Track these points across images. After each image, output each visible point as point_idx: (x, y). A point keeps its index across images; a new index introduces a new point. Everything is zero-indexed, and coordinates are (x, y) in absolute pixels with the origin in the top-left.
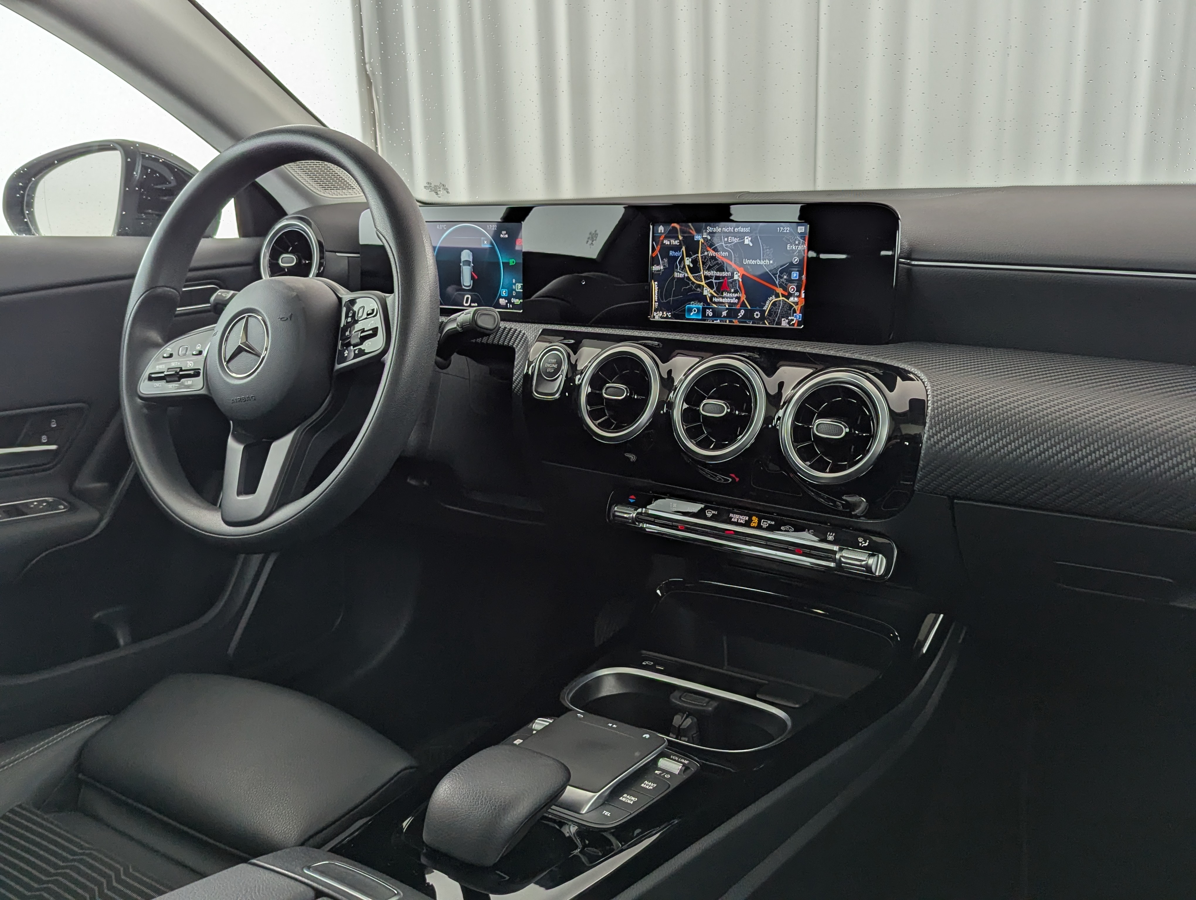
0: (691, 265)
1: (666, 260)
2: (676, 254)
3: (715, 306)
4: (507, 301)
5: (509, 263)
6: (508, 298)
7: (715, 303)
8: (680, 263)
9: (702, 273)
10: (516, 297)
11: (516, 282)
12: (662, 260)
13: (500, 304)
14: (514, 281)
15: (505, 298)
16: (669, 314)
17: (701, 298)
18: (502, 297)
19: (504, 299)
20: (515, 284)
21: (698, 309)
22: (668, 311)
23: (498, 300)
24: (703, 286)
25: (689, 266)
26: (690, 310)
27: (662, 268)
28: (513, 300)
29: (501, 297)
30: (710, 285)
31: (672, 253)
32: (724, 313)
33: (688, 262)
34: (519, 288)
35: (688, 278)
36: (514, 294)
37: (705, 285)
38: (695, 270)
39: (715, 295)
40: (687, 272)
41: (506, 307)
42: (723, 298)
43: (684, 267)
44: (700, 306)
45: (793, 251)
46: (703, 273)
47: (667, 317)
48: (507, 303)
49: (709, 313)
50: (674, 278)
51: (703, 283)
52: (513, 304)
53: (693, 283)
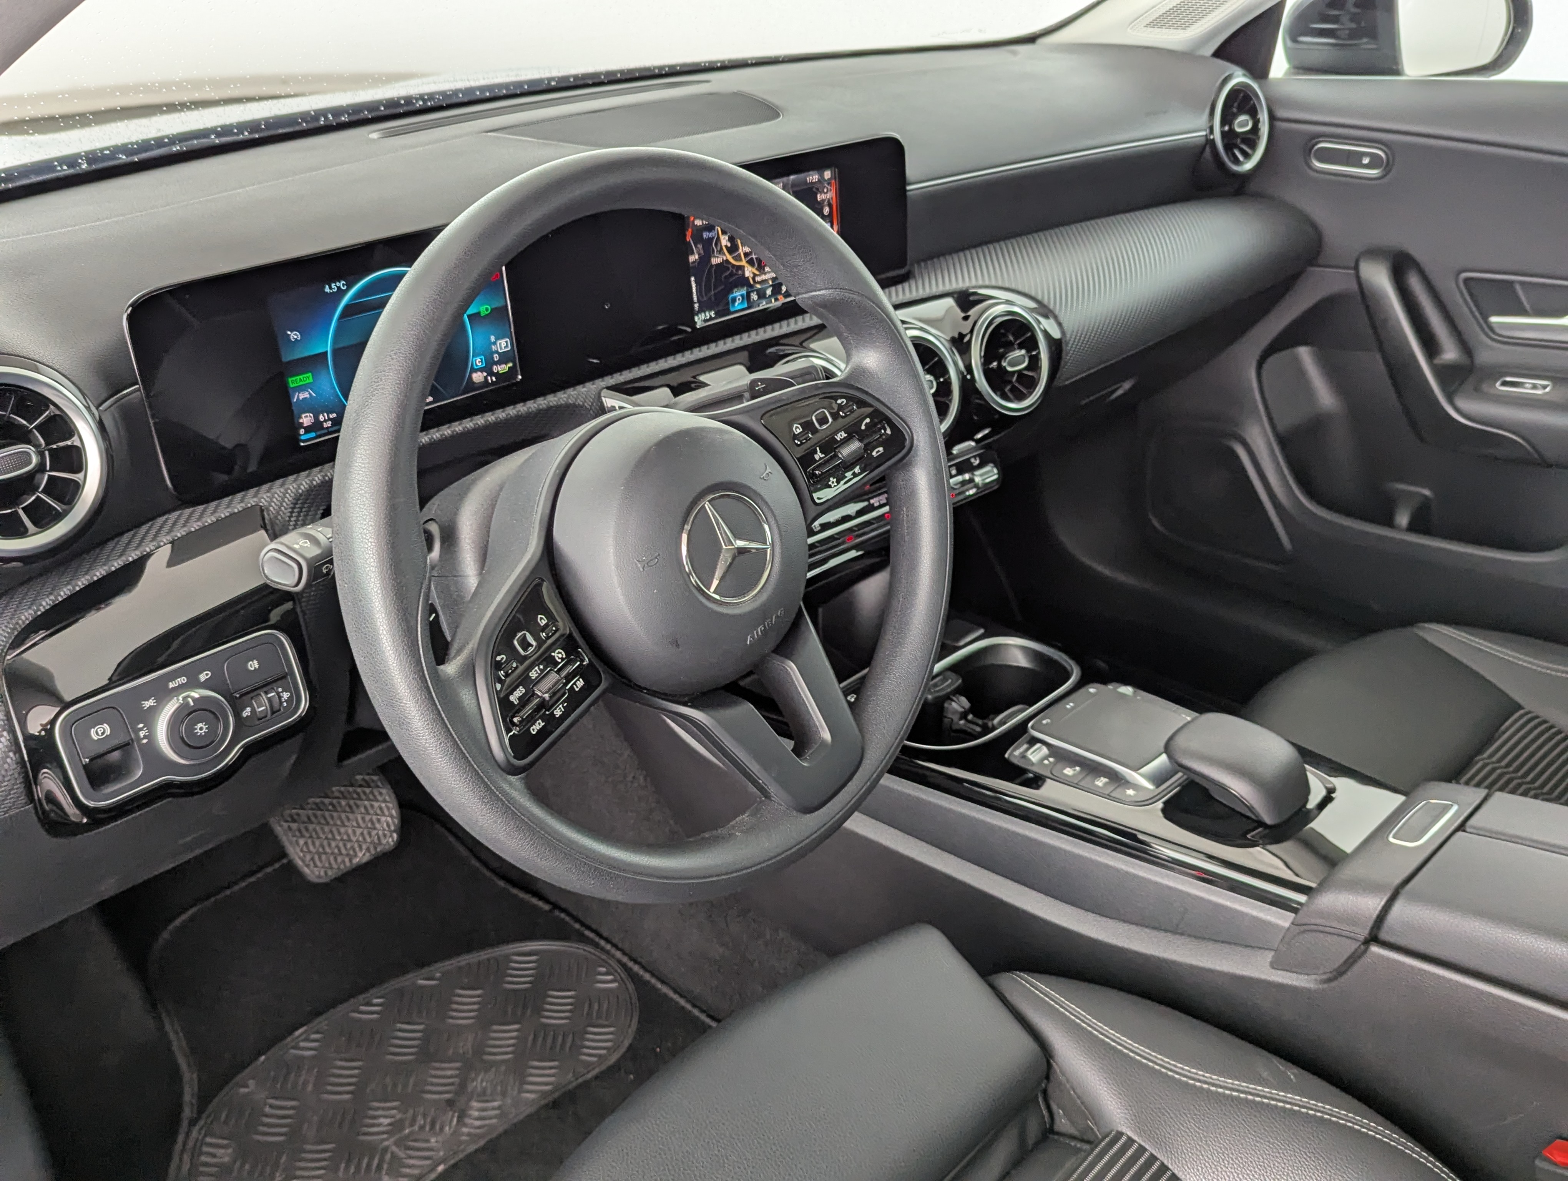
0: (729, 245)
1: (700, 246)
2: (711, 235)
3: (758, 286)
4: (485, 374)
5: (478, 314)
6: (488, 369)
7: (759, 283)
8: (716, 244)
9: (740, 250)
10: (499, 363)
11: (497, 339)
12: (696, 247)
13: (474, 383)
14: (493, 338)
15: (481, 370)
16: (713, 314)
17: (744, 282)
18: (476, 371)
19: (479, 373)
20: (495, 343)
21: (742, 296)
22: (710, 310)
23: (470, 377)
24: (744, 267)
25: (726, 246)
26: (734, 300)
27: (697, 257)
28: (495, 369)
29: (474, 370)
30: (751, 262)
31: (706, 235)
32: (769, 292)
33: (724, 241)
34: (503, 346)
35: (727, 261)
36: (496, 357)
37: (746, 265)
38: (733, 249)
39: (757, 273)
40: (724, 254)
41: (486, 383)
42: (765, 274)
43: (721, 248)
44: (744, 291)
45: (823, 201)
46: (743, 250)
47: (711, 319)
48: (486, 378)
49: (754, 296)
50: (712, 266)
51: (744, 263)
52: (497, 375)
53: (733, 266)
